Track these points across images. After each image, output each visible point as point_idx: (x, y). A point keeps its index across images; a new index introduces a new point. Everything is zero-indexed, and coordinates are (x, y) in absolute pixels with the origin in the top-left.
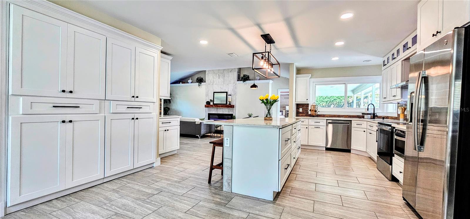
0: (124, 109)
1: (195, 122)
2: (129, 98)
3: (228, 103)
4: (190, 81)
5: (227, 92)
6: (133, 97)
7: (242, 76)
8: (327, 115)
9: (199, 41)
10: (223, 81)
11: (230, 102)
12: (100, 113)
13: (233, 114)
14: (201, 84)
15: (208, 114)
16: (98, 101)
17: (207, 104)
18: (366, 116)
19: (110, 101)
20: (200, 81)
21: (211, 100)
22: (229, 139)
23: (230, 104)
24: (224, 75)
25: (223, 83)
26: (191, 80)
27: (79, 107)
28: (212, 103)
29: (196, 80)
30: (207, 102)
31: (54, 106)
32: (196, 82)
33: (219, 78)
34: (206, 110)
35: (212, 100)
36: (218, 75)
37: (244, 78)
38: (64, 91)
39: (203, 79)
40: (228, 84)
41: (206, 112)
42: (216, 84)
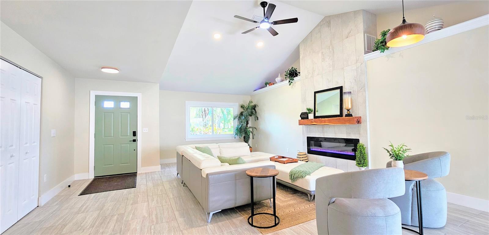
3: (345, 112)
4: (278, 79)
5: (341, 88)
10: (331, 64)
11: (348, 110)
14: (293, 79)
15: (307, 137)
17: (302, 119)
20: (293, 74)
21: (310, 110)
23: (349, 115)
24: (333, 50)
25: (331, 69)
28: (311, 116)
29: (287, 75)
30: (302, 114)
32: (286, 78)
33: (324, 59)
34: (302, 130)
35: (313, 108)
36: (320, 54)
39: (296, 71)
40: (343, 68)
41: (303, 134)
42: (318, 75)
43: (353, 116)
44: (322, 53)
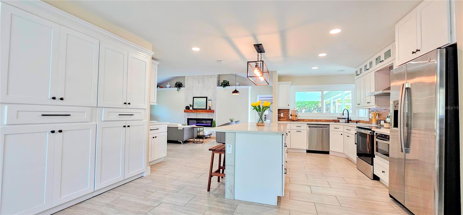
0: (116, 117)
1: (178, 127)
2: (121, 104)
3: (208, 108)
4: (168, 86)
5: (207, 98)
6: (125, 103)
7: (221, 81)
8: (306, 119)
9: (191, 48)
10: (203, 86)
11: (210, 107)
12: (91, 121)
13: (213, 119)
14: (180, 88)
15: (188, 119)
16: (90, 108)
17: (186, 109)
18: (341, 121)
19: (101, 108)
20: (179, 85)
21: (190, 105)
22: (231, 146)
23: (210, 109)
24: (204, 80)
25: (202, 88)
26: (170, 84)
27: (70, 115)
28: (191, 108)
29: (175, 85)
30: (187, 107)
31: (42, 115)
32: (175, 86)
33: (199, 83)
34: (185, 115)
35: (192, 105)
36: (197, 80)
37: (224, 83)
38: (54, 98)
39: (182, 84)
40: (208, 89)
41: (185, 116)
42: (195, 89)
43: (211, 109)
44: (198, 80)
